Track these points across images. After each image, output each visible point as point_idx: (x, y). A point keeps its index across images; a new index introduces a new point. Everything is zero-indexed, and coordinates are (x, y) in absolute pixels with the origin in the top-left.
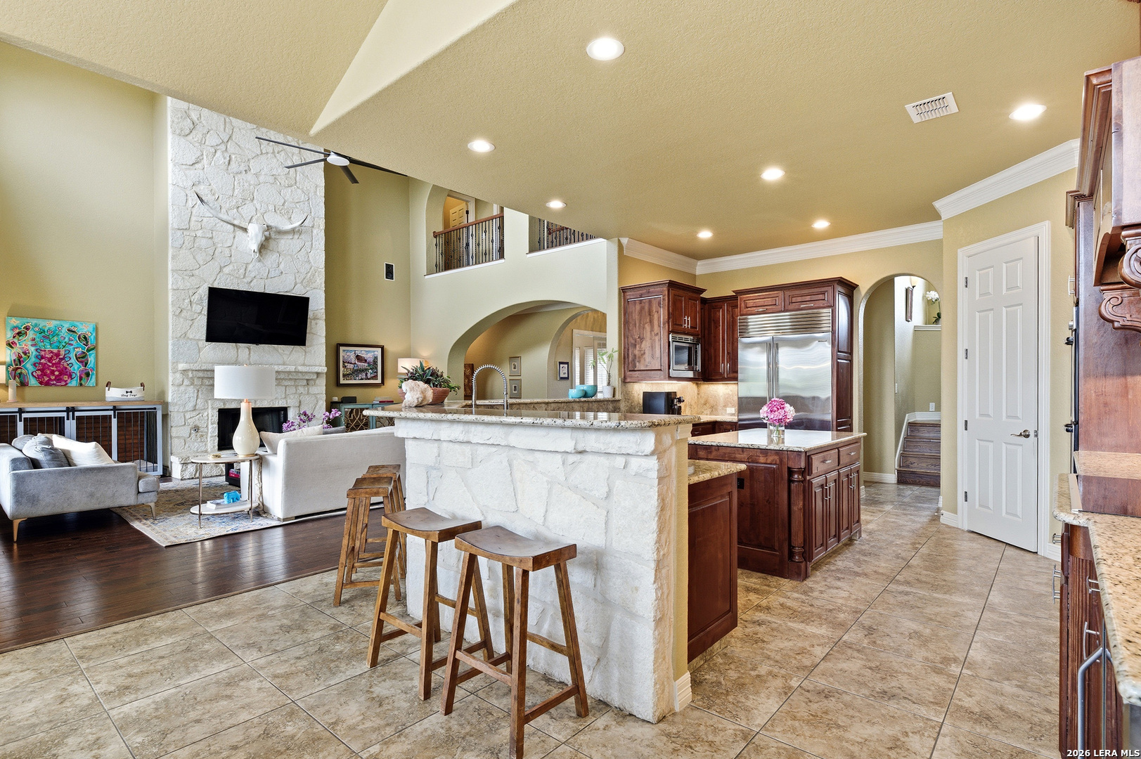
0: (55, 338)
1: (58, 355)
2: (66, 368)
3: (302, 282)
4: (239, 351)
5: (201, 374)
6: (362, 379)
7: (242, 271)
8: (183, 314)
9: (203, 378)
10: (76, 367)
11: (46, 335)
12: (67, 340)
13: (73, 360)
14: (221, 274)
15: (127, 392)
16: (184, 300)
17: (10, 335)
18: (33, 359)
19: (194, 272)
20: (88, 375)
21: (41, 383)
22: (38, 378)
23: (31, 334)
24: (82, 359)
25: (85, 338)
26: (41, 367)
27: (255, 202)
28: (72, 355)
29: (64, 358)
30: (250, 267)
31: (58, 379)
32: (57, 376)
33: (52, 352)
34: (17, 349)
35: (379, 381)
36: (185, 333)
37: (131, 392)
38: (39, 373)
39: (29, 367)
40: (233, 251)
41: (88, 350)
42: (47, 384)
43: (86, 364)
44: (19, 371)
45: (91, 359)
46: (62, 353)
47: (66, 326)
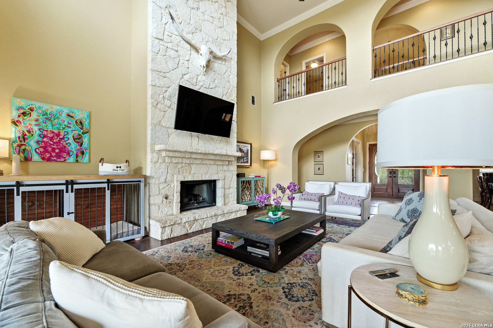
0: (56, 121)
1: (58, 135)
2: (65, 147)
3: (226, 95)
4: (193, 138)
5: (171, 154)
6: (242, 163)
7: (195, 80)
8: (159, 106)
9: (171, 157)
10: (73, 147)
11: (48, 117)
12: (66, 123)
13: (71, 141)
14: (183, 80)
15: (117, 167)
16: (159, 95)
17: (15, 114)
18: (36, 138)
19: (166, 74)
20: (83, 153)
21: (43, 159)
22: (41, 154)
23: (34, 115)
24: (78, 140)
25: (81, 123)
26: (43, 145)
27: (202, 32)
28: (70, 136)
29: (63, 138)
30: (199, 78)
31: (59, 156)
32: (57, 153)
33: (53, 132)
34: (22, 128)
35: (249, 164)
36: (160, 121)
37: (120, 167)
38: (42, 150)
39: (32, 144)
40: (190, 64)
41: (83, 133)
42: (49, 160)
43: (82, 144)
44: (23, 147)
45: (86, 140)
46: (62, 134)
47: (66, 111)
